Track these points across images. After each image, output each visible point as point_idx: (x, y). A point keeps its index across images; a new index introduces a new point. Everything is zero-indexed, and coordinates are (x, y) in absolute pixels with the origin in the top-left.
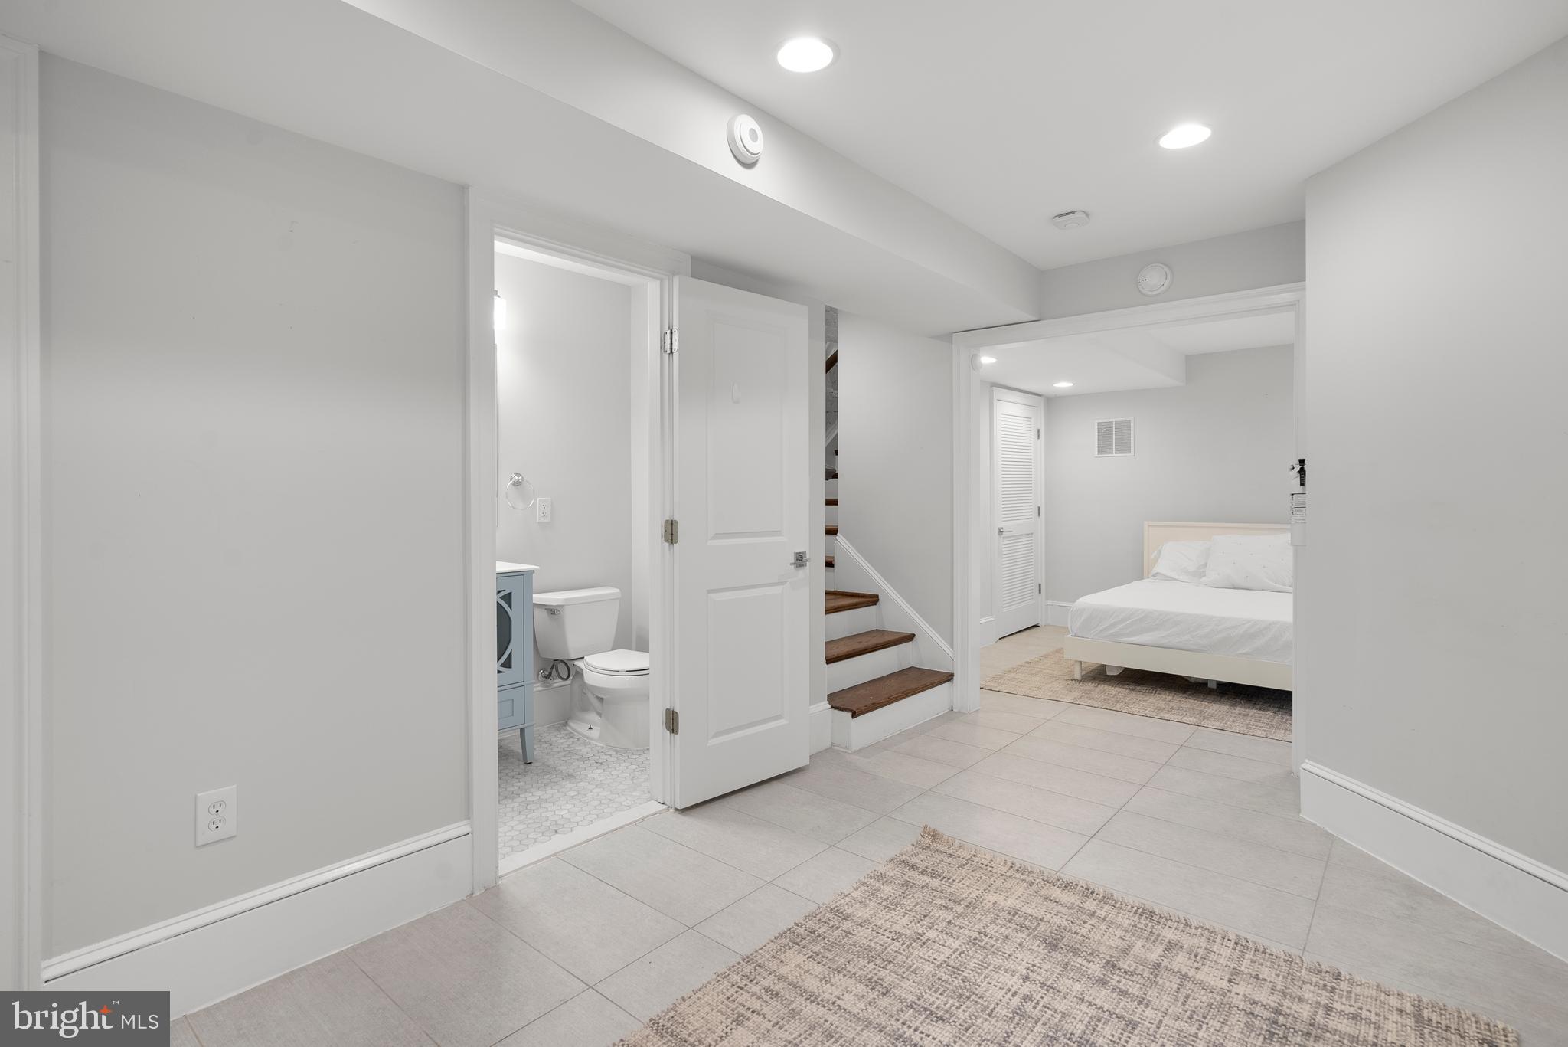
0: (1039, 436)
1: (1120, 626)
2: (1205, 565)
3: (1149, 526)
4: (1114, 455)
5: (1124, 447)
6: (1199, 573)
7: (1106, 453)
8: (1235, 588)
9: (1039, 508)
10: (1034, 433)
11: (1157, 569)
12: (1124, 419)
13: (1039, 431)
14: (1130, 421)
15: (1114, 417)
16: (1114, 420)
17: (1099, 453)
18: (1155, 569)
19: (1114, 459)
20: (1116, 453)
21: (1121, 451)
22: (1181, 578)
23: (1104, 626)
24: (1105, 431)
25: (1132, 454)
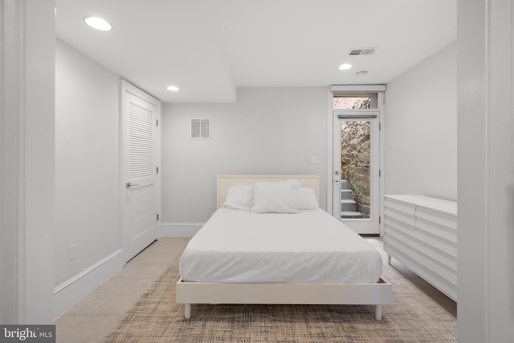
0: (157, 124)
1: (224, 269)
2: (253, 198)
3: (220, 177)
4: (200, 138)
5: (206, 134)
6: (250, 205)
7: (196, 137)
8: (269, 212)
9: (157, 168)
10: (154, 123)
11: (227, 203)
12: (205, 118)
13: (157, 121)
14: (208, 120)
15: (201, 117)
16: (200, 118)
17: (192, 137)
18: (225, 203)
19: (200, 141)
20: (201, 137)
21: (204, 136)
22: (240, 207)
23: (210, 270)
24: (195, 124)
25: (210, 138)
